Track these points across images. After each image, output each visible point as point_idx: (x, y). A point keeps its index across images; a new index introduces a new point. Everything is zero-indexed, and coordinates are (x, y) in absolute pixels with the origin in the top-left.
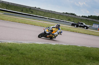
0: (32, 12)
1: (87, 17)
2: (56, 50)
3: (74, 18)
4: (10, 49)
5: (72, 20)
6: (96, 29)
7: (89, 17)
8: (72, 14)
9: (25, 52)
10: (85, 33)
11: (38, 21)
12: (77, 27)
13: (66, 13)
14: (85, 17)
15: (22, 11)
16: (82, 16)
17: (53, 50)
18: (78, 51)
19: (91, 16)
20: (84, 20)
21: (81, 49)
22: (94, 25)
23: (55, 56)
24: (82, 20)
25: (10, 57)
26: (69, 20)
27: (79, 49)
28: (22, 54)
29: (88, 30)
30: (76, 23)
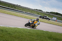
0: (15, 8)
1: (49, 13)
2: (31, 33)
3: (41, 13)
4: (2, 31)
5: (40, 14)
6: (55, 21)
7: (51, 13)
8: (40, 10)
9: (11, 33)
10: (48, 22)
11: (19, 14)
12: (43, 18)
13: (37, 9)
14: (48, 12)
15: (9, 7)
16: (46, 12)
17: (28, 32)
18: (44, 34)
19: (52, 12)
20: (47, 14)
21: (46, 33)
22: (53, 18)
23: (30, 36)
24: (46, 14)
25: (2, 35)
26: (38, 14)
27: (44, 33)
28: (9, 34)
29: (50, 21)
30: (42, 16)
